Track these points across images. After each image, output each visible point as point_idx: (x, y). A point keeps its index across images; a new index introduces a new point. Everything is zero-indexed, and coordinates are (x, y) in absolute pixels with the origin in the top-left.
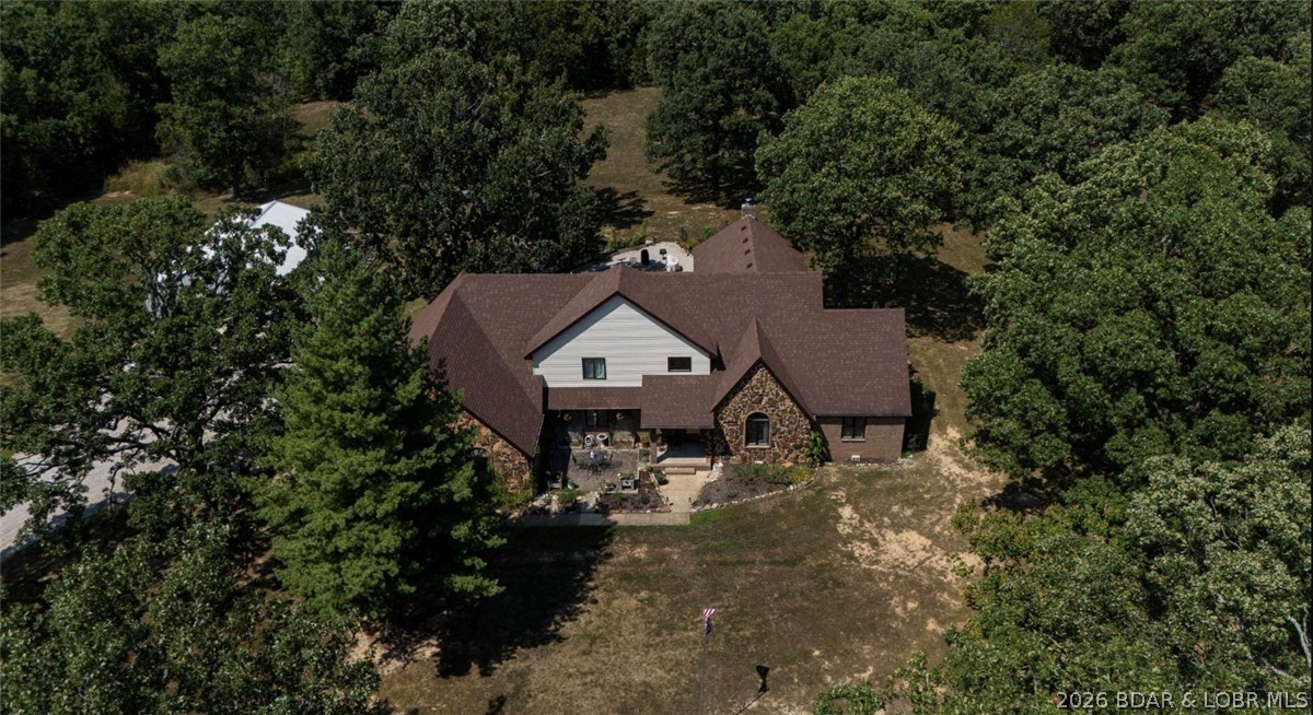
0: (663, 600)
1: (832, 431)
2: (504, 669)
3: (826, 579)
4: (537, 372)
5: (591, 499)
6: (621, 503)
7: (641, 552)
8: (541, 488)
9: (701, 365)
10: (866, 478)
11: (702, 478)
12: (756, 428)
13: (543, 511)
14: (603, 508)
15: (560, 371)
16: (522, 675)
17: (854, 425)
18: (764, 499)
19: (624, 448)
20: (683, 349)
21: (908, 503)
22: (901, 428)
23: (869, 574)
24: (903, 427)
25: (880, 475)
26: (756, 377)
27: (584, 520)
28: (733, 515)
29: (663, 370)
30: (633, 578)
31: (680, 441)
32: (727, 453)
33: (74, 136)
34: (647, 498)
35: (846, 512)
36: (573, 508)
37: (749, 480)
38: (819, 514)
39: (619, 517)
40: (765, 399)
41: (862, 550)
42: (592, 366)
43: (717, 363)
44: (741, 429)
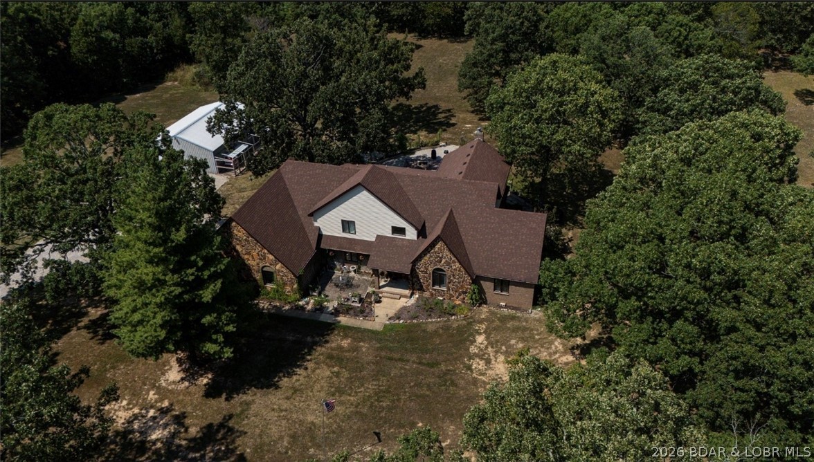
0: (345, 374)
1: (488, 286)
2: (239, 398)
3: (447, 379)
4: (316, 224)
5: (331, 305)
6: (348, 310)
7: (345, 343)
8: (305, 293)
9: (411, 234)
10: (504, 319)
11: (403, 302)
12: (438, 277)
13: (303, 308)
14: (337, 312)
15: (329, 224)
16: (248, 404)
17: (502, 284)
18: (433, 322)
20: (401, 223)
21: (523, 339)
22: (532, 291)
23: (475, 381)
24: (533, 290)
25: (513, 318)
26: (437, 246)
27: (324, 318)
28: (409, 329)
29: (388, 233)
30: (335, 358)
31: (397, 279)
32: (421, 289)
33: (151, 48)
34: (365, 309)
35: (480, 339)
36: (320, 309)
37: (429, 308)
38: (463, 337)
39: (343, 320)
40: (443, 261)
41: (478, 365)
42: (347, 225)
43: (422, 233)
44: (430, 277)
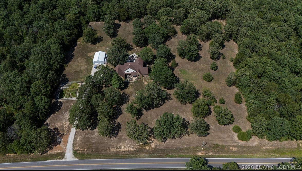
0: (133, 87)
3: (142, 85)
4: (124, 72)
5: (128, 80)
6: (130, 80)
7: (131, 84)
8: (125, 79)
9: (135, 71)
10: (146, 78)
11: (135, 78)
12: (139, 75)
13: (125, 81)
14: (129, 81)
15: (126, 72)
16: (125, 91)
17: (145, 75)
18: (139, 80)
19: (130, 76)
20: (134, 71)
21: (148, 80)
22: (148, 75)
23: (144, 85)
26: (138, 73)
27: (128, 81)
28: (137, 81)
29: (133, 72)
30: (131, 85)
31: (134, 76)
32: (137, 77)
34: (132, 80)
35: (144, 81)
36: (127, 81)
37: (138, 78)
38: (142, 81)
39: (130, 81)
41: (144, 83)
42: (128, 72)
43: (136, 71)
